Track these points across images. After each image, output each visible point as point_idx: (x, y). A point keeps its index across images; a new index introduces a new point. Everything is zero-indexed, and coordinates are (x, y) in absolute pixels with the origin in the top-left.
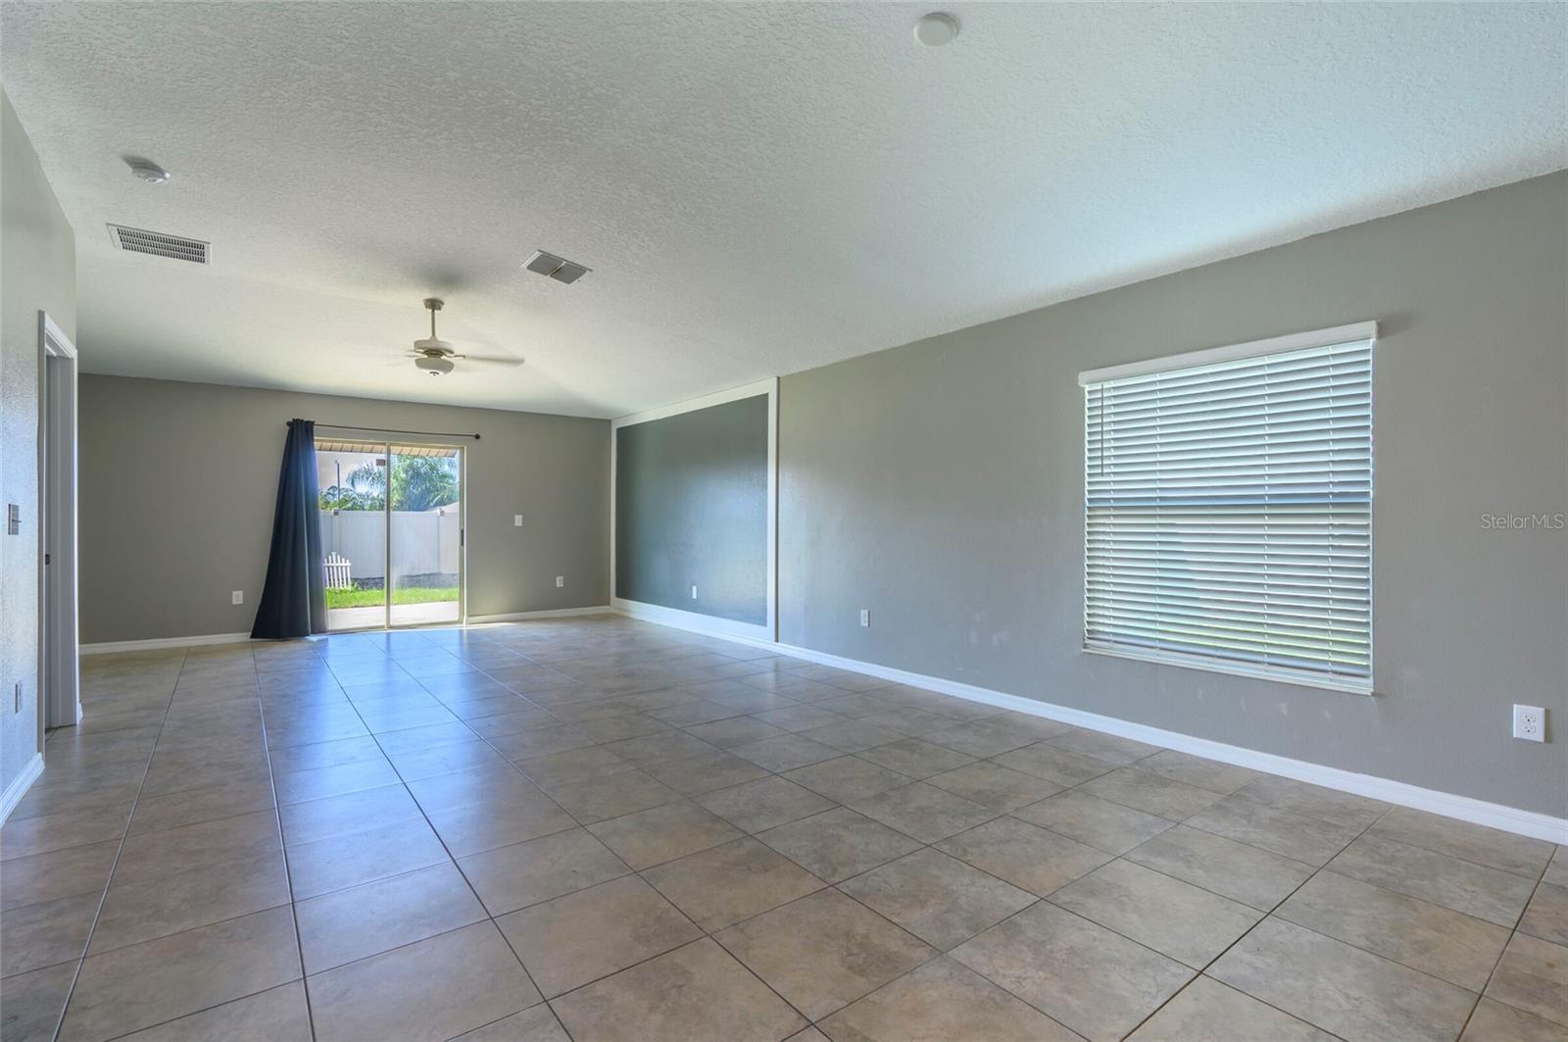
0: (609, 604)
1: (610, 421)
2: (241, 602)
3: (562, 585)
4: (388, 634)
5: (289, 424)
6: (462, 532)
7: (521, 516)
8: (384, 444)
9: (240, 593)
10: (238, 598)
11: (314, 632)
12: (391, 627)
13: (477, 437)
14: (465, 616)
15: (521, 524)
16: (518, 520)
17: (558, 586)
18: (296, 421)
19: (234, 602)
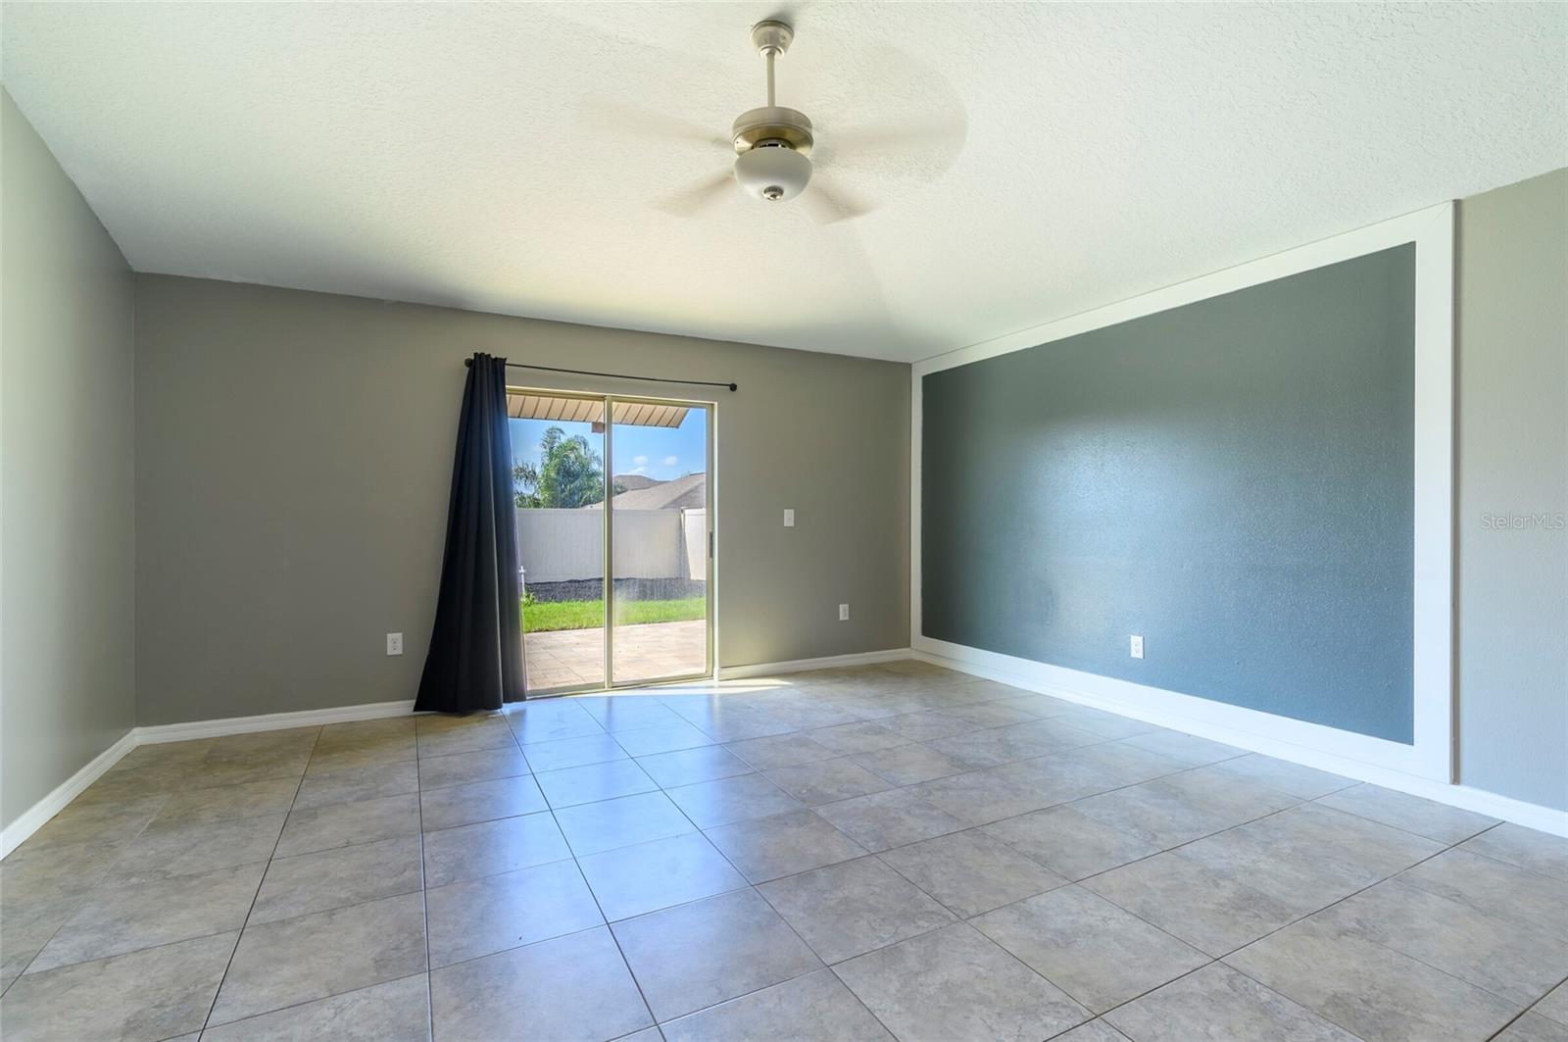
0: (909, 646)
1: (908, 366)
2: (399, 651)
3: (847, 618)
4: (610, 700)
5: (469, 363)
6: (712, 536)
7: (792, 511)
8: (603, 398)
9: (399, 636)
10: (395, 643)
11: (508, 700)
12: (614, 687)
13: (733, 387)
14: (716, 669)
15: (792, 524)
16: (789, 518)
17: (841, 618)
18: (479, 356)
19: (390, 652)
